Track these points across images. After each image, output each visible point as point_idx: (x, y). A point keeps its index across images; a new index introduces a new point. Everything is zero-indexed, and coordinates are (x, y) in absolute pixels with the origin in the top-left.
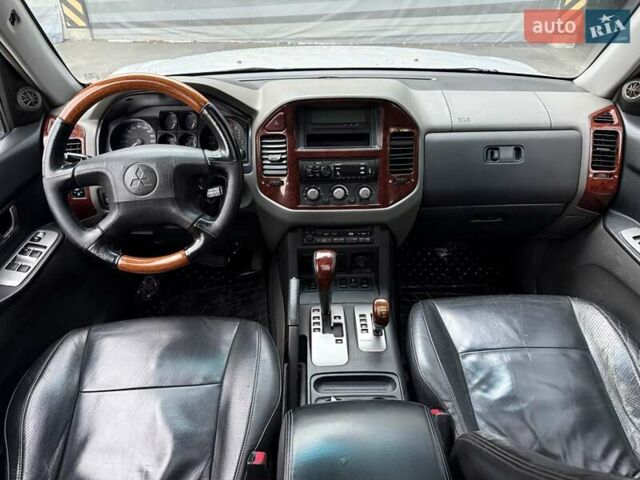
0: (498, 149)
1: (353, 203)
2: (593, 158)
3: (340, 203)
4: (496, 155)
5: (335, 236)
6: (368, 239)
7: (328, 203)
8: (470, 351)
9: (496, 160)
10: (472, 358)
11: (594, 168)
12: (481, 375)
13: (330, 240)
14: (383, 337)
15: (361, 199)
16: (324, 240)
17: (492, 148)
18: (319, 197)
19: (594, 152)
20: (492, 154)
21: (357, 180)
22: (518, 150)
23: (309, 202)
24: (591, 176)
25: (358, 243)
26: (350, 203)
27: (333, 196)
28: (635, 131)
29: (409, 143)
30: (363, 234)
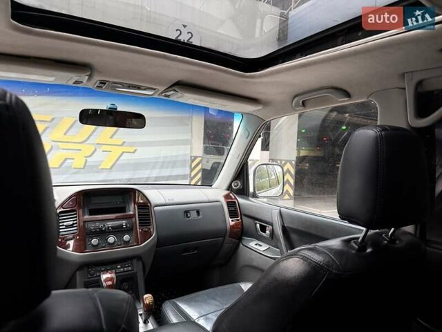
0: (189, 212)
2: (229, 213)
3: (112, 245)
4: (189, 215)
7: (104, 247)
9: (189, 217)
11: (231, 218)
14: (150, 324)
17: (187, 212)
18: (99, 244)
19: (229, 211)
20: (187, 215)
21: (121, 231)
22: (198, 212)
23: (93, 247)
24: (230, 222)
25: (124, 271)
26: (118, 245)
28: (241, 201)
29: (147, 211)
30: (126, 265)
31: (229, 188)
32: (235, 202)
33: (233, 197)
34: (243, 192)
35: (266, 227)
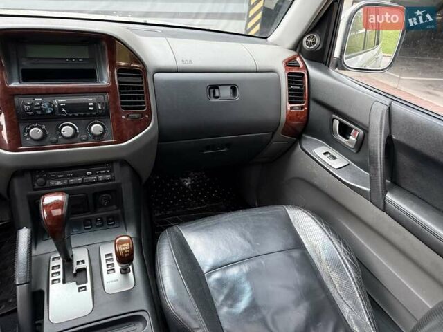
0: (218, 88)
1: (86, 141)
2: (289, 94)
3: (70, 142)
4: (217, 94)
5: (71, 177)
6: (108, 176)
7: (57, 142)
8: (214, 269)
9: (217, 97)
10: (216, 275)
11: (290, 103)
12: (226, 291)
13: (66, 182)
14: (131, 274)
15: (94, 136)
16: (59, 183)
17: (214, 88)
19: (289, 90)
20: (214, 92)
21: (85, 116)
22: (234, 89)
23: (32, 143)
24: (289, 109)
25: (98, 181)
27: (61, 134)
28: (314, 73)
29: (139, 80)
30: (102, 172)
31: (297, 47)
32: (303, 74)
33: (301, 65)
34: (321, 57)
35: (352, 129)
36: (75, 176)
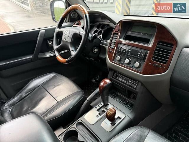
6: (135, 87)
15: (135, 67)
18: (120, 60)
25: (130, 86)
26: (130, 67)
27: (124, 62)
30: (134, 83)
36: (125, 80)
